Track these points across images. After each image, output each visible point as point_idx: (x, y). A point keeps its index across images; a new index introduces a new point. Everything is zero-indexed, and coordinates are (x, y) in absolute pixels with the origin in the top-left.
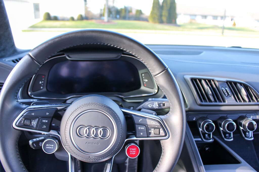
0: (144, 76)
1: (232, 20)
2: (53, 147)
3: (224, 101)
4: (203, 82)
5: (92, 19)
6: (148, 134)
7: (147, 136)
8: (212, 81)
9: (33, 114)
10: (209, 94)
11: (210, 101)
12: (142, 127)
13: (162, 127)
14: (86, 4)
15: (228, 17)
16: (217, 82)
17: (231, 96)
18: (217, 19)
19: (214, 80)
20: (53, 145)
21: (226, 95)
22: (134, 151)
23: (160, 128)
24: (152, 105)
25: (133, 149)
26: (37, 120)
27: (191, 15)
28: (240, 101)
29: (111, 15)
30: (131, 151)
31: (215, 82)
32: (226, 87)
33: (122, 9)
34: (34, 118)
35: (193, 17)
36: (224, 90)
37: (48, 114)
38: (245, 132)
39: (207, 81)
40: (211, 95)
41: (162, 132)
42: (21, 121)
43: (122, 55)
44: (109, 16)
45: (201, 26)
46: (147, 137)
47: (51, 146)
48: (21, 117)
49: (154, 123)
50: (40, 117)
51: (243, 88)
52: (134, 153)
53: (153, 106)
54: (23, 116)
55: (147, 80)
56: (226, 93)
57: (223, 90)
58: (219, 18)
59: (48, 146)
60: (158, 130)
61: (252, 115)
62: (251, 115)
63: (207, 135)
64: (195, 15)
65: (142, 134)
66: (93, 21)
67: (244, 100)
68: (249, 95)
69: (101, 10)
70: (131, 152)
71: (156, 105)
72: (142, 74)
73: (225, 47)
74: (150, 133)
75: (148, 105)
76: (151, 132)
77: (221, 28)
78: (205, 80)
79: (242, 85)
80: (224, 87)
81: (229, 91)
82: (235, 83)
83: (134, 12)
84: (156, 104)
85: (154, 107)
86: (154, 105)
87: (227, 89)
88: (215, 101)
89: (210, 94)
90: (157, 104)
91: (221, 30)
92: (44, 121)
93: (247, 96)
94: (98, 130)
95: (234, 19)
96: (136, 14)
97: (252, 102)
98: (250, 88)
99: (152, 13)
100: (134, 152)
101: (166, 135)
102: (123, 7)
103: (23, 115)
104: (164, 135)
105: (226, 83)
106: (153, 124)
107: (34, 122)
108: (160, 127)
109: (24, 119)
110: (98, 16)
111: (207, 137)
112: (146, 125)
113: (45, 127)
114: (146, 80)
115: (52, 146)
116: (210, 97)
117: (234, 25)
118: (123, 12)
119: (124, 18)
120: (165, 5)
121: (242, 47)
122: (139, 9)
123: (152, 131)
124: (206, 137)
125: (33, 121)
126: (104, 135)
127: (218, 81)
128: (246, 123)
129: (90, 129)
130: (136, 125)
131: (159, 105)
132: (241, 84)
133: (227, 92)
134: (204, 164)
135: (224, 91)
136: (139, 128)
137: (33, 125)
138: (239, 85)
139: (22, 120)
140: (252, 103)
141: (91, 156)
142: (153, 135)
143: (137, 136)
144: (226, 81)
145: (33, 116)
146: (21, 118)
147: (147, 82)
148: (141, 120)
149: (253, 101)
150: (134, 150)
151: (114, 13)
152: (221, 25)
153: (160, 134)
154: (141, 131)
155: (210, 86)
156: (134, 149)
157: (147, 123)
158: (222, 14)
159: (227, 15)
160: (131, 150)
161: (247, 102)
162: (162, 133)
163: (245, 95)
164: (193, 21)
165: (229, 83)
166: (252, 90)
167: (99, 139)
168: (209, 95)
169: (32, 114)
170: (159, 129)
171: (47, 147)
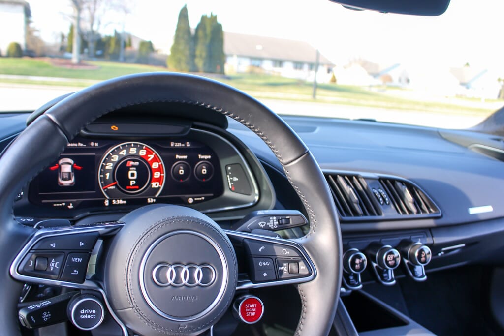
0: (230, 171)
1: (329, 71)
2: (94, 315)
3: (379, 214)
4: (340, 179)
5: (43, 55)
6: (278, 275)
7: (275, 278)
8: (354, 178)
9: (53, 245)
10: (353, 200)
11: (356, 213)
12: (265, 262)
13: (303, 259)
14: (28, 22)
15: (323, 65)
16: (363, 179)
17: (389, 204)
18: (301, 68)
19: (359, 176)
20: (94, 312)
21: (382, 203)
22: (253, 310)
23: (300, 261)
24: (265, 223)
25: (251, 306)
26: (62, 258)
27: (252, 58)
28: (404, 213)
29: (86, 50)
30: (248, 310)
31: (360, 179)
32: (380, 188)
33: (109, 39)
34: (55, 254)
35: (257, 63)
36: (378, 193)
37: (83, 244)
38: (412, 268)
39: (346, 177)
40: (357, 203)
41: (303, 267)
42: (28, 262)
43: (192, 129)
44: (82, 51)
45: (272, 81)
46: (276, 280)
47: (90, 312)
48: (29, 252)
49: (287, 251)
50: (67, 252)
51: (406, 189)
52: (254, 314)
53: (268, 224)
54: (34, 251)
55: (237, 177)
56: (381, 199)
57: (374, 194)
58: (306, 67)
59: (83, 315)
60: (295, 265)
61: (420, 238)
62: (418, 238)
63: (351, 278)
64: (261, 59)
65: (265, 275)
66: (46, 61)
67: (410, 212)
68: (417, 202)
69: (63, 37)
70: (248, 312)
71: (273, 222)
72: (226, 167)
73: (349, 119)
74: (281, 272)
75: (259, 224)
76: (282, 270)
77: (310, 85)
78: (343, 176)
79: (404, 184)
80: (376, 188)
81: (385, 196)
82: (393, 181)
83: (136, 46)
84: (273, 220)
85: (270, 226)
86: (269, 222)
87: (381, 191)
88: (365, 214)
89: (356, 201)
90: (275, 221)
91: (310, 91)
92: (75, 260)
93: (415, 204)
94: (194, 269)
95: (334, 69)
96: (140, 50)
97: (421, 213)
98: (417, 189)
99: (175, 49)
100: (253, 312)
101: (310, 274)
102: (111, 34)
103: (33, 249)
104: (307, 272)
105: (378, 182)
106: (286, 254)
107: (55, 263)
108: (300, 258)
109: (34, 257)
110: (57, 49)
111: (353, 281)
112: (274, 258)
113: (76, 272)
114: (236, 179)
115: (92, 314)
116: (355, 207)
117: (334, 80)
118: (113, 43)
119: (115, 57)
120: (201, 33)
121: (377, 120)
122: (147, 40)
123: (285, 268)
124: (351, 281)
125: (53, 260)
126: (206, 280)
127: (366, 178)
128: (415, 251)
129: (179, 269)
130: (254, 259)
131: (280, 223)
132: (402, 182)
133: (382, 196)
134: (359, 331)
135: (376, 195)
136: (260, 264)
137: (52, 269)
138: (399, 184)
139: (30, 258)
140: (422, 215)
141: (182, 324)
142: (286, 275)
143: (257, 279)
144: (378, 178)
145: (53, 249)
146: (29, 255)
147: (236, 181)
148: (263, 248)
149: (424, 211)
150: (253, 308)
151: (91, 46)
152: (310, 80)
153: (300, 273)
154: (264, 269)
155: (353, 187)
156: (253, 306)
157: (274, 253)
158: (313, 59)
159: (321, 61)
160: (248, 308)
161: (415, 214)
162: (303, 269)
163: (410, 202)
164: (257, 70)
165: (383, 181)
166: (420, 193)
167: (197, 287)
168: (352, 202)
169: (51, 245)
170: (298, 264)
171: (82, 317)
